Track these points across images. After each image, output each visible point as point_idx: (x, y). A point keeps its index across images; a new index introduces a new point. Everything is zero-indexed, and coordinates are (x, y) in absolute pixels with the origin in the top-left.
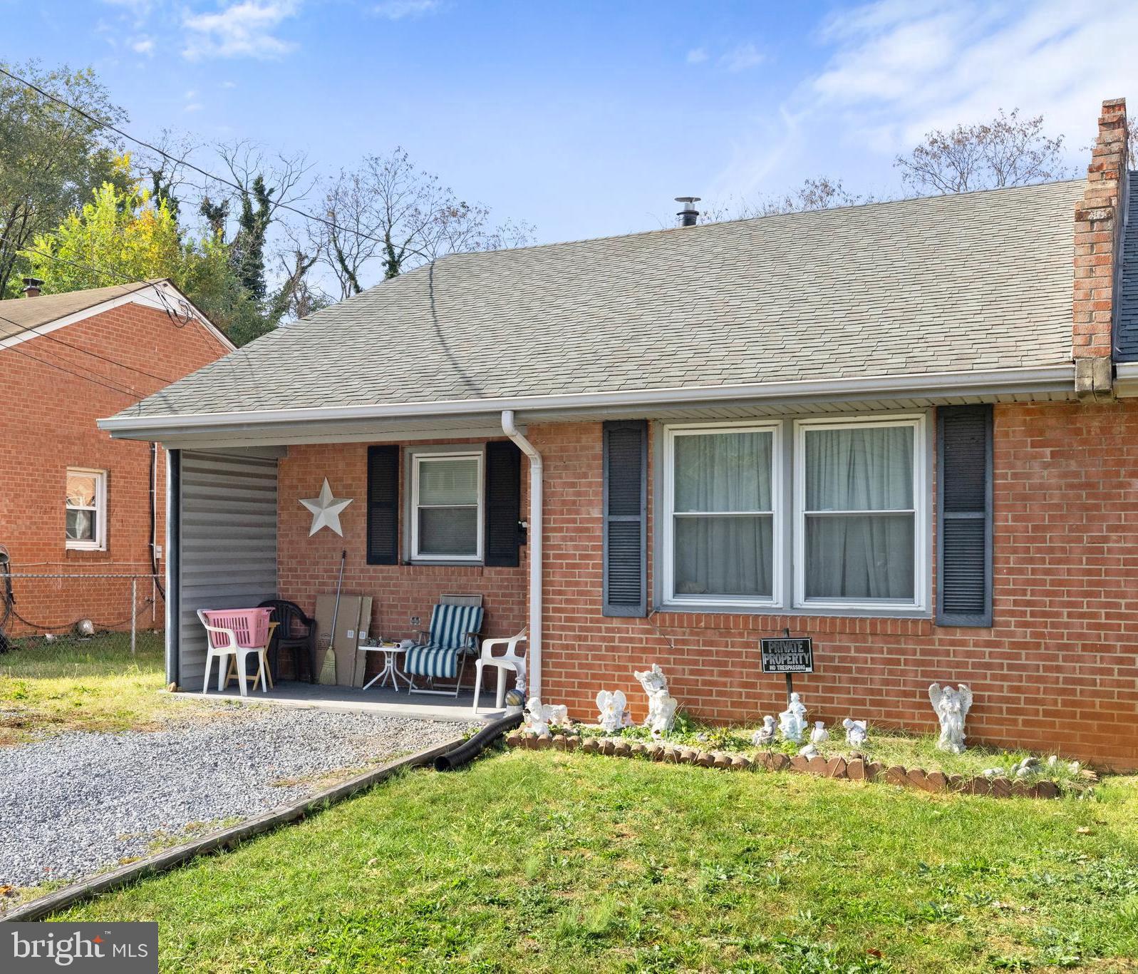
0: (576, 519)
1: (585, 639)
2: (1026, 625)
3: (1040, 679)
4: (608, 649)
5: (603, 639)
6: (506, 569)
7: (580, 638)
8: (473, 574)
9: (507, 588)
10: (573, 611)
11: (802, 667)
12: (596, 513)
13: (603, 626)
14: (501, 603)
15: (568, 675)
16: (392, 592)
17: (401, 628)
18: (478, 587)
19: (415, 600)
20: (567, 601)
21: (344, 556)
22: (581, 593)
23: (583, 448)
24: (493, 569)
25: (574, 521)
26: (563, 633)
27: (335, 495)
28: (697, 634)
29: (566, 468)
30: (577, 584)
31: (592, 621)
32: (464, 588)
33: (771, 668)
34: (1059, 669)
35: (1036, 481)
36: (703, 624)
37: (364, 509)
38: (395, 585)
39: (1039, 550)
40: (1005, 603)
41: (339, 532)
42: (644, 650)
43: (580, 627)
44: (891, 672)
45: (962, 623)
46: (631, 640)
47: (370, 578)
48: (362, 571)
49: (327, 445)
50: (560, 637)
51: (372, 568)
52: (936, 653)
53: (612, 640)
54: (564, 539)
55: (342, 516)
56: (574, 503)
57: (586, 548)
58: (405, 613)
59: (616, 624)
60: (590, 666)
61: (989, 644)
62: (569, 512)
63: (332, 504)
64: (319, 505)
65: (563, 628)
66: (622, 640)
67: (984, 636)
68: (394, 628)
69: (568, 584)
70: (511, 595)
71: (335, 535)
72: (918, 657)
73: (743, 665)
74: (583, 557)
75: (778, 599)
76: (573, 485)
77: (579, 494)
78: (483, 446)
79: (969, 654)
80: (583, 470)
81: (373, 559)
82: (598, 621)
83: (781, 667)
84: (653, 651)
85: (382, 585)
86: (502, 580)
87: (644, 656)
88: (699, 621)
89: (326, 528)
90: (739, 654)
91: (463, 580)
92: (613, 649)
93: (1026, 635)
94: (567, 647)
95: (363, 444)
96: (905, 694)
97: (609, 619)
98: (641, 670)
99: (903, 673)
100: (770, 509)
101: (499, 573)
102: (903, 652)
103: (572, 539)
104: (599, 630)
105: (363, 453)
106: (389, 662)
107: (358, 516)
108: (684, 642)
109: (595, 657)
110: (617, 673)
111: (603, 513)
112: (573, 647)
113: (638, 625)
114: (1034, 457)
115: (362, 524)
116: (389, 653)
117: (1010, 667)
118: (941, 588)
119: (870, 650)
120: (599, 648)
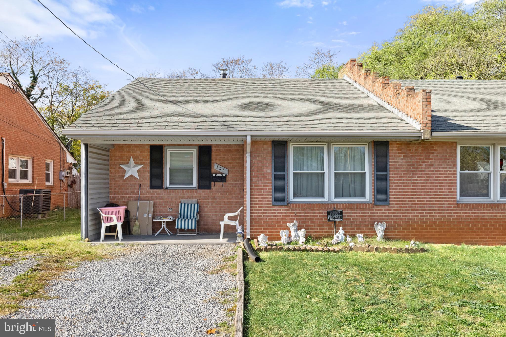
0: (262, 173)
1: (266, 213)
2: (397, 204)
3: (401, 219)
4: (273, 216)
5: (272, 213)
6: (206, 190)
7: (264, 213)
8: (193, 192)
9: (206, 197)
10: (261, 204)
11: (340, 219)
12: (269, 171)
13: (272, 209)
14: (204, 202)
15: (259, 226)
16: (161, 199)
17: (164, 212)
18: (195, 197)
19: (170, 202)
20: (259, 201)
21: (140, 186)
22: (264, 198)
23: (264, 149)
24: (201, 190)
25: (261, 174)
26: (258, 212)
27: (135, 163)
28: (304, 210)
29: (258, 156)
30: (262, 195)
31: (268, 207)
32: (190, 197)
33: (330, 220)
34: (406, 216)
35: (400, 163)
36: (306, 207)
37: (148, 168)
38: (162, 197)
39: (401, 183)
40: (392, 198)
41: (138, 177)
42: (286, 216)
43: (264, 209)
44: (362, 219)
45: (381, 204)
46: (281, 213)
47: (151, 194)
48: (147, 192)
49: (131, 144)
50: (257, 213)
51: (152, 190)
52: (374, 213)
53: (275, 213)
54: (258, 180)
55: (139, 171)
56: (261, 167)
57: (266, 183)
58: (166, 207)
59: (276, 208)
60: (267, 222)
61: (388, 210)
62: (260, 171)
63: (134, 167)
64: (129, 167)
65: (258, 210)
66: (278, 213)
67: (387, 207)
68: (161, 212)
69: (259, 195)
70: (208, 199)
71: (136, 178)
72: (369, 214)
73: (318, 219)
74: (264, 186)
75: (326, 198)
76: (261, 162)
77: (263, 165)
79: (383, 213)
80: (265, 157)
81: (152, 187)
82: (270, 207)
83: (333, 219)
84: (289, 216)
85: (156, 197)
86: (205, 194)
87: (286, 218)
88: (305, 206)
89: (131, 176)
90: (317, 216)
91: (189, 194)
92: (276, 216)
93: (397, 207)
94: (259, 216)
95: (147, 145)
96: (366, 226)
97: (274, 207)
99: (365, 219)
100: (324, 170)
101: (204, 192)
102: (365, 213)
103: (261, 180)
104: (271, 210)
105: (148, 148)
106: (164, 225)
107: (146, 171)
108: (299, 213)
109: (269, 219)
110: (277, 224)
111: (272, 171)
112: (261, 216)
113: (284, 208)
114: (400, 157)
115: (147, 175)
116: (164, 222)
117: (394, 216)
118: (376, 194)
119: (356, 213)
120: (270, 216)
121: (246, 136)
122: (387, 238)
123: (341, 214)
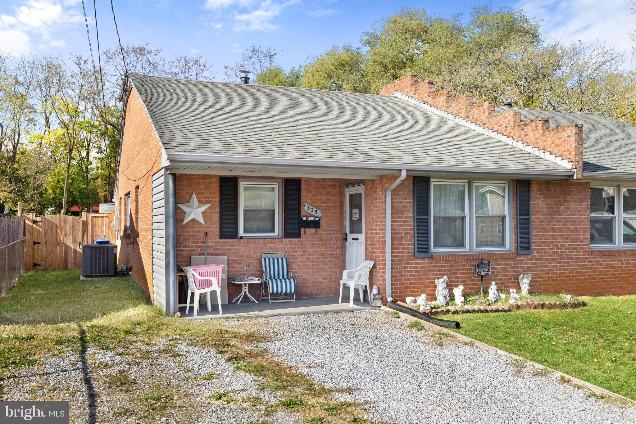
0: (402, 217)
1: (407, 268)
2: (538, 253)
3: (542, 270)
4: (416, 271)
5: (414, 267)
6: (294, 239)
7: (405, 268)
8: (278, 242)
9: (294, 248)
10: (402, 256)
11: (488, 272)
12: (411, 215)
13: (414, 262)
14: (291, 255)
15: (400, 284)
16: (235, 253)
17: (239, 271)
18: (281, 248)
19: (247, 256)
20: (400, 252)
21: (206, 234)
22: (405, 249)
23: (405, 187)
24: (288, 240)
25: (402, 218)
26: (398, 266)
27: (199, 202)
28: (448, 263)
29: (398, 195)
30: (403, 245)
31: (410, 260)
32: (274, 249)
33: (479, 273)
34: (546, 267)
35: (540, 206)
36: (450, 259)
37: (217, 210)
38: (236, 249)
39: (541, 228)
40: (533, 246)
41: (203, 222)
42: (429, 271)
43: (405, 263)
44: (506, 272)
45: (524, 254)
46: (424, 267)
47: (221, 246)
48: (216, 242)
49: (193, 175)
50: (397, 268)
51: (222, 241)
52: (517, 264)
53: (417, 267)
54: (398, 225)
55: (204, 213)
56: (402, 210)
57: (406, 229)
58: (242, 263)
59: (419, 261)
60: (409, 280)
61: (530, 260)
62: (400, 214)
63: (199, 207)
64: (191, 207)
65: (398, 264)
66: (421, 267)
67: (529, 257)
68: (235, 271)
69: (400, 245)
70: (297, 252)
71: (199, 223)
72: (513, 266)
73: (463, 273)
74: (406, 233)
75: (467, 248)
76: (401, 202)
77: (403, 206)
78: (280, 181)
79: (525, 264)
80: (405, 196)
81: (223, 236)
82: (412, 260)
83: (482, 273)
84: (432, 271)
85: (228, 250)
86: (292, 245)
87: (429, 273)
88: (449, 258)
89: (194, 220)
90: (461, 270)
91: (273, 245)
92: (418, 271)
93: (538, 256)
94: (400, 272)
95: (216, 176)
96: (510, 279)
97: (416, 259)
98: (438, 278)
99: (509, 272)
100: (464, 214)
101: (291, 241)
102: (508, 264)
103: (401, 226)
104: (412, 264)
105: (216, 181)
106: (245, 289)
107: (213, 213)
108: (443, 266)
109: (411, 276)
110: (419, 281)
111: (414, 214)
112: (402, 272)
113: (427, 261)
114: (541, 198)
115: (216, 218)
116: (245, 284)
117: (536, 267)
118: (519, 242)
119: (499, 265)
120: (411, 272)
121: (400, 170)
122: (530, 292)
123: (489, 266)
